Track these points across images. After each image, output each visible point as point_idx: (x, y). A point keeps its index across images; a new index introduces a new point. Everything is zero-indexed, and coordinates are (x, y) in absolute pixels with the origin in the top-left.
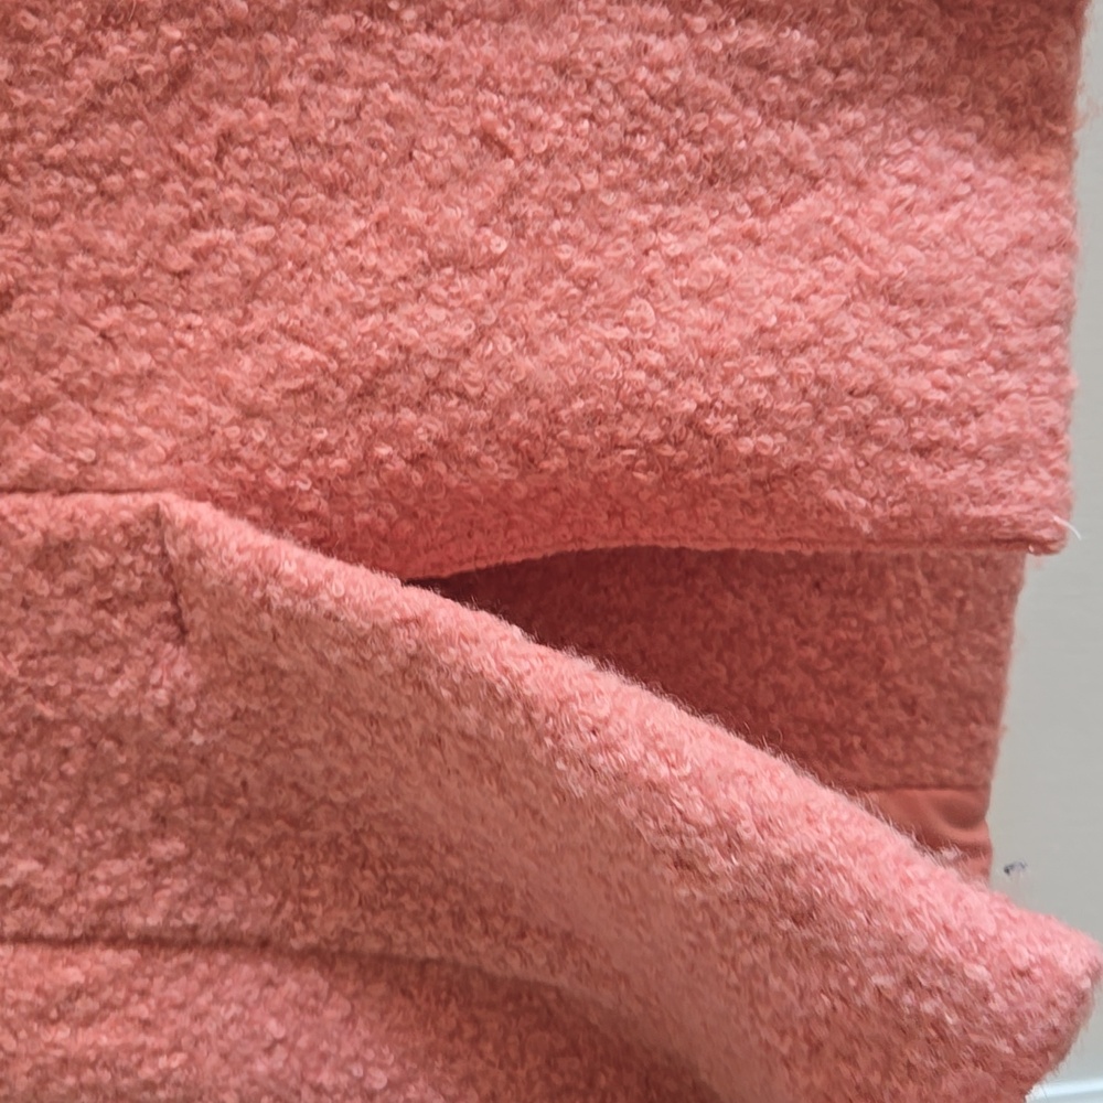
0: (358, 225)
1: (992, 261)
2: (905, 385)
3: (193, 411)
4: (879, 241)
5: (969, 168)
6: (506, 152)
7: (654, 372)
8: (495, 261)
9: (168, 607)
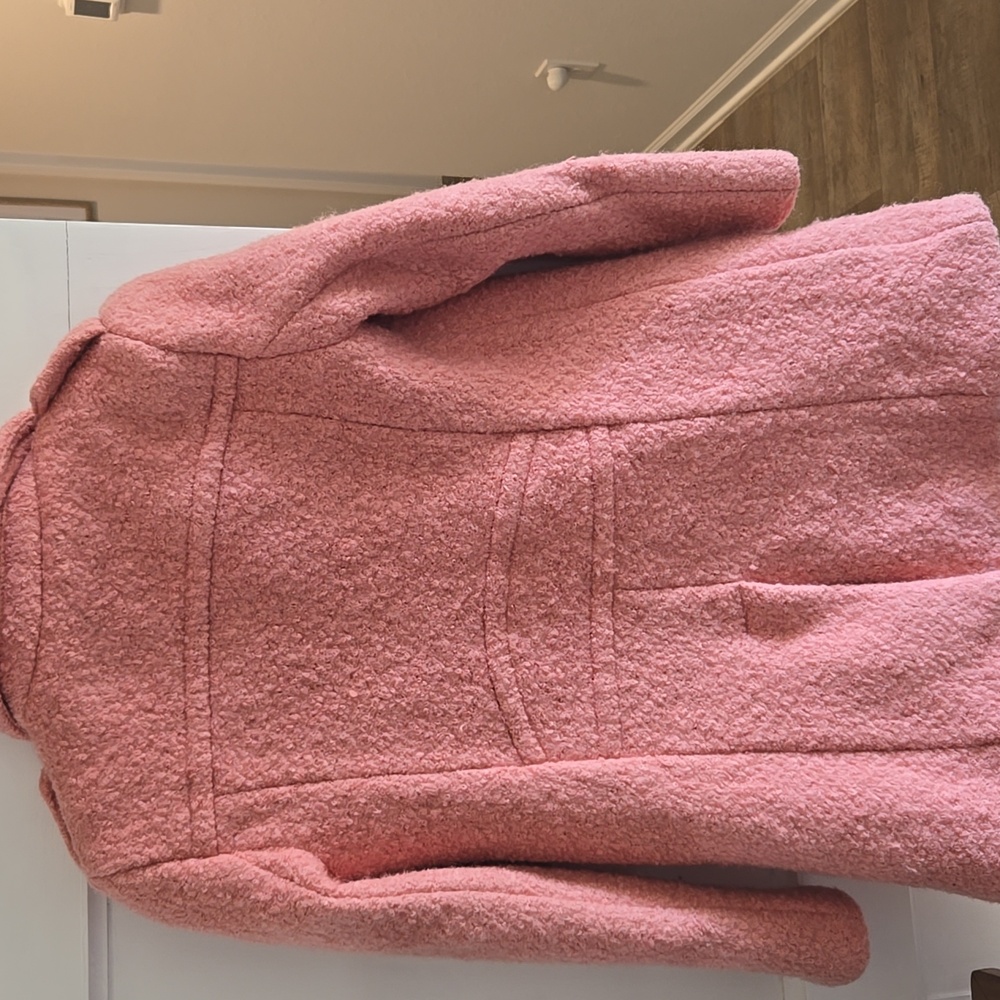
0: (793, 497)
1: (985, 501)
2: (963, 542)
3: (745, 557)
4: (949, 496)
5: (973, 472)
6: (835, 473)
7: (885, 540)
8: (833, 506)
9: (743, 620)
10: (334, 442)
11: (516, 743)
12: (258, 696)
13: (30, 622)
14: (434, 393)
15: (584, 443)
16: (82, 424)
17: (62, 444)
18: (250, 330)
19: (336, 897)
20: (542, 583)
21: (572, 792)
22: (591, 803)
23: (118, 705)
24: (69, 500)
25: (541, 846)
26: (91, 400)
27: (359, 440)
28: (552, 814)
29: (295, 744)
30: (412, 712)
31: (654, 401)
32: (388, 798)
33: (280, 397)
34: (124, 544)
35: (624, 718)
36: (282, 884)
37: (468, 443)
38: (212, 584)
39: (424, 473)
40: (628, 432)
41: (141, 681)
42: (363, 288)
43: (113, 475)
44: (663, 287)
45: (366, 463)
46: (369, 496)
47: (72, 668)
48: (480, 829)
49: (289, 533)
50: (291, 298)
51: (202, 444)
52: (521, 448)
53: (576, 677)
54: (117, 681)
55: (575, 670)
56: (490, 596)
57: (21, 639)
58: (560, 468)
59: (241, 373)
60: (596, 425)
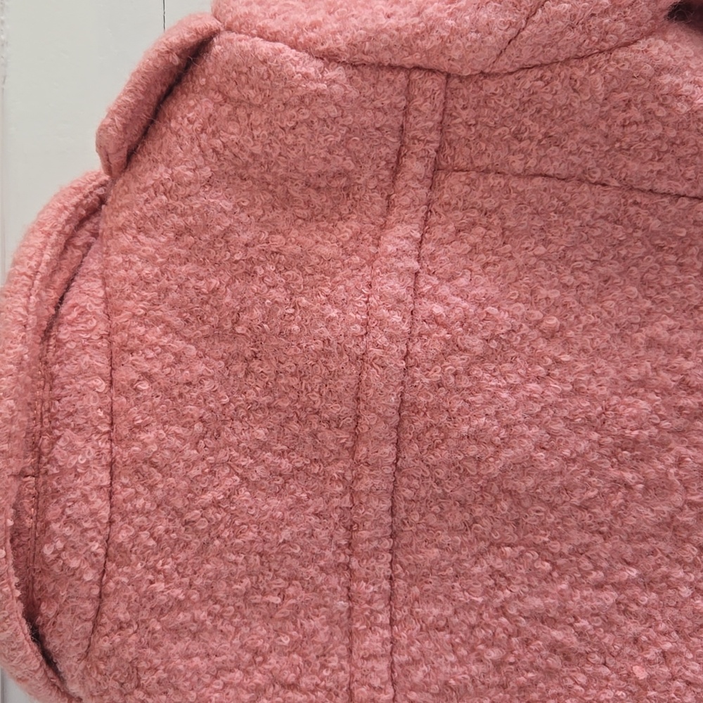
10: (609, 227)
13: (91, 534)
16: (182, 191)
17: (149, 225)
18: (474, 22)
23: (238, 675)
24: (158, 321)
26: (196, 150)
27: (655, 224)
33: (516, 146)
34: (252, 397)
38: (399, 469)
41: (278, 633)
43: (234, 279)
45: (663, 264)
46: (669, 322)
47: (161, 611)
49: (533, 386)
51: (383, 227)
54: (237, 629)
57: (74, 563)
59: (451, 104)
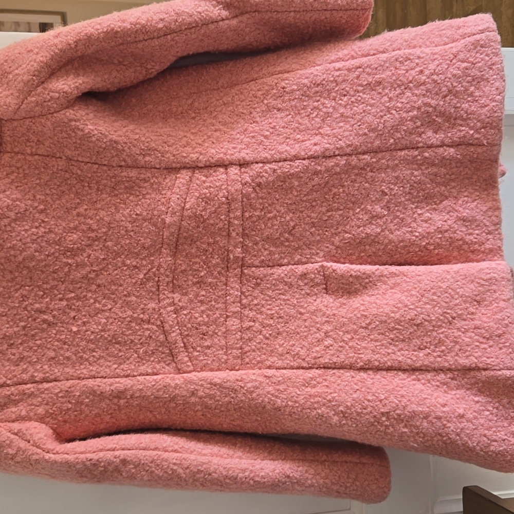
0: (358, 210)
1: (484, 212)
2: (468, 238)
3: (327, 247)
4: (461, 209)
5: (478, 194)
6: (387, 195)
7: (417, 237)
8: (385, 216)
9: (324, 286)
11: (176, 360)
12: (16, 329)
14: (126, 143)
15: (224, 176)
19: (54, 454)
20: (196, 263)
21: (207, 391)
22: (218, 398)
25: (189, 421)
28: (195, 404)
29: (38, 358)
30: (111, 341)
31: (270, 149)
32: (93, 392)
35: (244, 346)
36: (23, 444)
37: (149, 175)
39: (121, 194)
40: (252, 169)
42: (78, 75)
44: (280, 75)
48: (151, 412)
50: (29, 81)
52: (183, 179)
53: (215, 321)
55: (215, 316)
56: (162, 270)
58: (207, 191)
60: (232, 164)
